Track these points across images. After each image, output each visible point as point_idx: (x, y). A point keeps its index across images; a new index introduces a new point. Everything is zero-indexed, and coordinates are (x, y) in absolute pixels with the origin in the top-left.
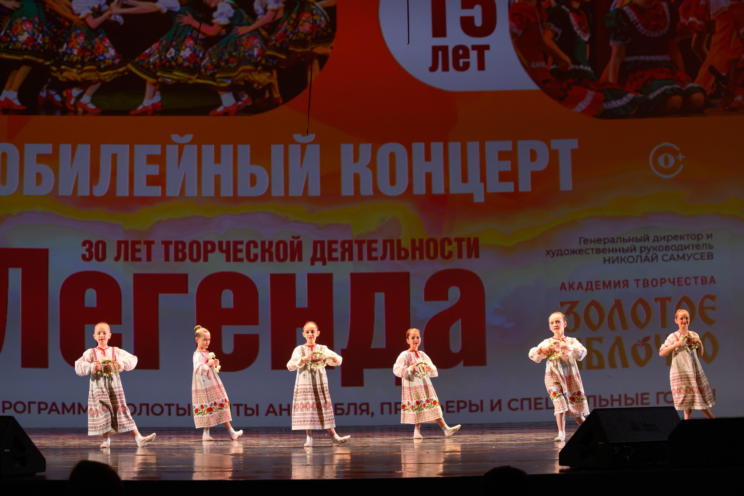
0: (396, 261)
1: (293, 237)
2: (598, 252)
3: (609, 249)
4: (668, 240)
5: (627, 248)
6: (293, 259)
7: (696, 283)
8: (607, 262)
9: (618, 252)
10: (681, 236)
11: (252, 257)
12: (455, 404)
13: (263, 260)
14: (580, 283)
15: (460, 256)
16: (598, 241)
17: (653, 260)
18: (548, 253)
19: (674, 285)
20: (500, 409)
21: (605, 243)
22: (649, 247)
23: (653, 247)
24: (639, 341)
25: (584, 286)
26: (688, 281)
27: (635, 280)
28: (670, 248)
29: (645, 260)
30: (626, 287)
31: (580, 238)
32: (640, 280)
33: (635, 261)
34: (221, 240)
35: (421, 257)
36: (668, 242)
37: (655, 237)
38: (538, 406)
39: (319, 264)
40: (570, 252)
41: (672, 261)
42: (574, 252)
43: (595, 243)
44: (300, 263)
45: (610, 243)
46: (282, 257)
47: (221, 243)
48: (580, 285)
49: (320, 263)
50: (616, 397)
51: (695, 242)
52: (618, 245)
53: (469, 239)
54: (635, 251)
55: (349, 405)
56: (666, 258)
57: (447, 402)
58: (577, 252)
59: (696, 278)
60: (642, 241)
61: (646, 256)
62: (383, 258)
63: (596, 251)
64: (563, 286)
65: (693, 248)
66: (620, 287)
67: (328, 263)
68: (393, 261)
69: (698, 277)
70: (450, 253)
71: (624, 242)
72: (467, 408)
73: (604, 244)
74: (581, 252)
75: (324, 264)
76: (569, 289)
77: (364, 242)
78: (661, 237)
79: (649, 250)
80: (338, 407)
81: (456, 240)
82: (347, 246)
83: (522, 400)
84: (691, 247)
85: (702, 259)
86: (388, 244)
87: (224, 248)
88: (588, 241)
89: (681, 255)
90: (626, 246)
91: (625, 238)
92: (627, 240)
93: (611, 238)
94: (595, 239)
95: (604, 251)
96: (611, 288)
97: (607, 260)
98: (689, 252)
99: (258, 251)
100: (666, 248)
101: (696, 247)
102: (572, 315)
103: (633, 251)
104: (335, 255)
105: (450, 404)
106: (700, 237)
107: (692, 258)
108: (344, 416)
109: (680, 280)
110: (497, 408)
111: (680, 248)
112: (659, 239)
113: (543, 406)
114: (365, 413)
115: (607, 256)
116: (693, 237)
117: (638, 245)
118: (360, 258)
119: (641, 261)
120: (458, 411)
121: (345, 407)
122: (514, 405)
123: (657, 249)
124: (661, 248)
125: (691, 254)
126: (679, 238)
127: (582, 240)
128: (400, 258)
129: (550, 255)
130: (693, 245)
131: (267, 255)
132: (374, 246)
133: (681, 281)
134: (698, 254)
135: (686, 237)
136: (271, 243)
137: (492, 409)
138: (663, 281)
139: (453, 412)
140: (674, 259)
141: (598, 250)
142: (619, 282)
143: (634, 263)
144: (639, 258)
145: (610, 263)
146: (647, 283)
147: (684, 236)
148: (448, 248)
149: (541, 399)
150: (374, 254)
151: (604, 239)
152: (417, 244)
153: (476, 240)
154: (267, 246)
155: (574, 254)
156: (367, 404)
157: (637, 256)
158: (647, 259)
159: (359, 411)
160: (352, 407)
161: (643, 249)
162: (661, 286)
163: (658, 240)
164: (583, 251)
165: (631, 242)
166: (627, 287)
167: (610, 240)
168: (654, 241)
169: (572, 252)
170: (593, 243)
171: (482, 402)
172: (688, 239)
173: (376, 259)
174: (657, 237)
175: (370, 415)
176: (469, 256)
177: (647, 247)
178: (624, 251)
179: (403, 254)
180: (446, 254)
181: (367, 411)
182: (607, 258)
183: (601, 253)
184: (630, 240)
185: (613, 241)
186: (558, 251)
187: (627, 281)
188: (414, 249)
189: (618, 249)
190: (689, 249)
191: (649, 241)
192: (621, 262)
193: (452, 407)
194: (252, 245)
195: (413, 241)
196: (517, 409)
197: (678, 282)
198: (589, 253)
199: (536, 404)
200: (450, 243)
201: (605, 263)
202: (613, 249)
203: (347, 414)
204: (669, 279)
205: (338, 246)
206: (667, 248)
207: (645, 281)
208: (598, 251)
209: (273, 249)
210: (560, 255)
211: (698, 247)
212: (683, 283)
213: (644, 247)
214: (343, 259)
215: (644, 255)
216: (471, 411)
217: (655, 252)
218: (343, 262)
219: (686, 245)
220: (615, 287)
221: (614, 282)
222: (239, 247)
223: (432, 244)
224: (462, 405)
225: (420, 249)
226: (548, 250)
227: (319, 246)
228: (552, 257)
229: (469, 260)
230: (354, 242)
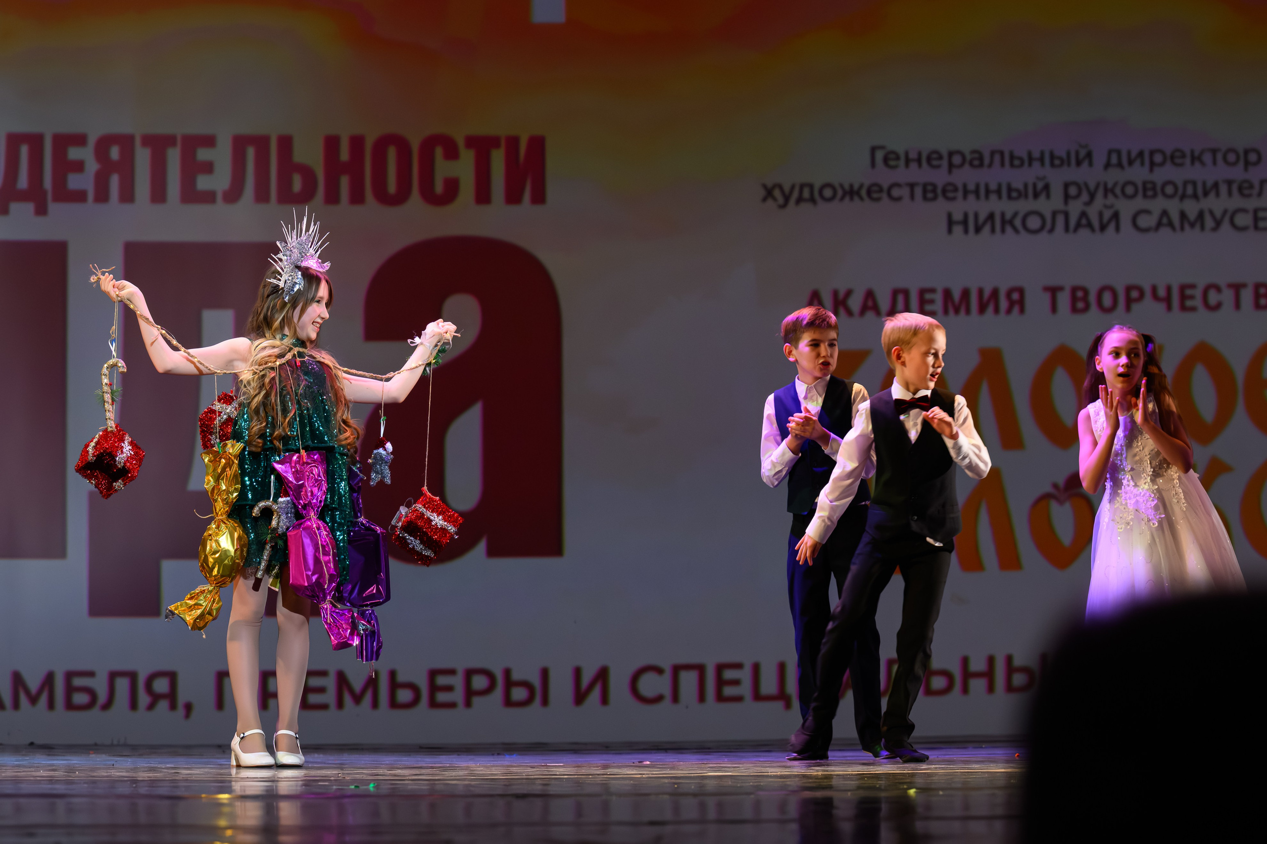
0: (273, 207)
2: (930, 195)
3: (965, 186)
4: (1152, 164)
5: (1020, 187)
7: (1237, 305)
8: (958, 230)
9: (993, 197)
10: (1192, 152)
12: (457, 681)
14: (870, 295)
15: (483, 196)
16: (929, 159)
17: (1103, 228)
18: (769, 193)
19: (1169, 308)
20: (604, 700)
21: (951, 166)
22: (1092, 186)
23: (1105, 185)
24: (1055, 486)
26: (1213, 297)
27: (1047, 289)
28: (1159, 188)
29: (1078, 226)
30: (1016, 309)
31: (873, 150)
32: (1061, 289)
33: (1047, 226)
35: (357, 198)
36: (1151, 170)
37: (1110, 152)
38: (728, 691)
39: (22, 210)
40: (840, 193)
41: (1165, 231)
42: (852, 193)
43: (920, 165)
45: (967, 166)
48: (870, 301)
49: (28, 208)
50: (978, 664)
51: (1237, 173)
52: (995, 176)
53: (513, 142)
54: (1048, 196)
55: (113, 676)
56: (1143, 221)
57: (433, 674)
58: (863, 193)
59: (1237, 288)
60: (1069, 165)
61: (1083, 214)
62: (233, 195)
63: (925, 191)
65: (1230, 194)
66: (997, 310)
67: (54, 208)
68: (262, 207)
69: (1244, 286)
70: (452, 187)
71: (1012, 165)
72: (498, 692)
73: (950, 171)
74: (873, 192)
75: (41, 210)
77: (168, 141)
78: (1129, 153)
79: (1092, 196)
81: (472, 142)
82: (115, 153)
83: (677, 669)
84: (1223, 189)
85: (1256, 228)
86: (251, 151)
88: (898, 158)
89: (1192, 215)
90: (1018, 178)
91: (1017, 153)
92: (1021, 160)
93: (974, 152)
94: (920, 154)
95: (948, 192)
96: (968, 312)
97: (958, 223)
98: (1216, 204)
100: (1145, 190)
101: (1240, 189)
103: (1043, 197)
104: (74, 182)
105: (441, 680)
106: (1253, 157)
107: (1226, 226)
108: (95, 711)
109: (1188, 292)
110: (596, 693)
111: (1190, 190)
112: (1125, 161)
113: (745, 689)
114: (163, 705)
115: (958, 208)
116: (1232, 157)
117: (1057, 178)
118: (159, 195)
119: (1067, 229)
120: (468, 704)
121: (100, 685)
122: (649, 685)
123: (1118, 191)
124: (1130, 190)
125: (1225, 212)
126: (1188, 160)
127: (879, 155)
128: (286, 197)
129: (775, 199)
130: (1229, 183)
132: (203, 154)
133: (1192, 297)
134: (1244, 210)
135: (1208, 158)
137: (580, 697)
138: (1134, 294)
139: (452, 705)
140: (1171, 224)
141: (929, 188)
142: (995, 293)
143: (1044, 234)
144: (1060, 220)
145: (966, 231)
146: (1085, 299)
147: (1202, 152)
148: (443, 169)
149: (738, 666)
150: (203, 183)
151: (951, 154)
152: (345, 155)
153: (538, 145)
155: (852, 199)
156: (172, 676)
157: (1054, 214)
158: (1084, 222)
159: (143, 699)
160: (122, 685)
161: (1073, 191)
162: (1128, 308)
163: (1120, 165)
164: (881, 190)
165: (1036, 164)
166: (1022, 310)
167: (968, 157)
168: (1108, 165)
169: (845, 193)
170: (914, 166)
171: (545, 674)
172: (1215, 162)
173: (209, 197)
174: (1119, 153)
175: (181, 711)
176: (513, 197)
177: (1086, 185)
178: (1013, 193)
179: (297, 184)
180: (439, 188)
181: (171, 697)
182: (958, 216)
183: (941, 199)
184: (1031, 159)
185: (978, 160)
186: (802, 186)
187: (1021, 291)
188: (333, 168)
189: (993, 186)
190: (1218, 195)
191: (1091, 164)
192: (1003, 231)
193: (449, 688)
195: (331, 144)
196: (659, 699)
197: (1183, 297)
198: (899, 199)
199: (721, 683)
200: (452, 153)
201: (950, 231)
202: (978, 186)
203: (107, 706)
204: (1154, 289)
205: (85, 154)
206: (1149, 190)
207: (1080, 294)
208: (930, 192)
210: (806, 200)
211: (1244, 189)
212: (1198, 302)
213: (1075, 183)
214: (102, 196)
215: (1075, 208)
216: (508, 702)
217: (1111, 199)
218: (101, 207)
219: (1209, 184)
220: (982, 309)
221: (980, 292)
223: (392, 154)
224: (479, 682)
225: (354, 168)
226: (769, 185)
227: (24, 150)
228: (784, 206)
229: (514, 209)
230: (138, 142)
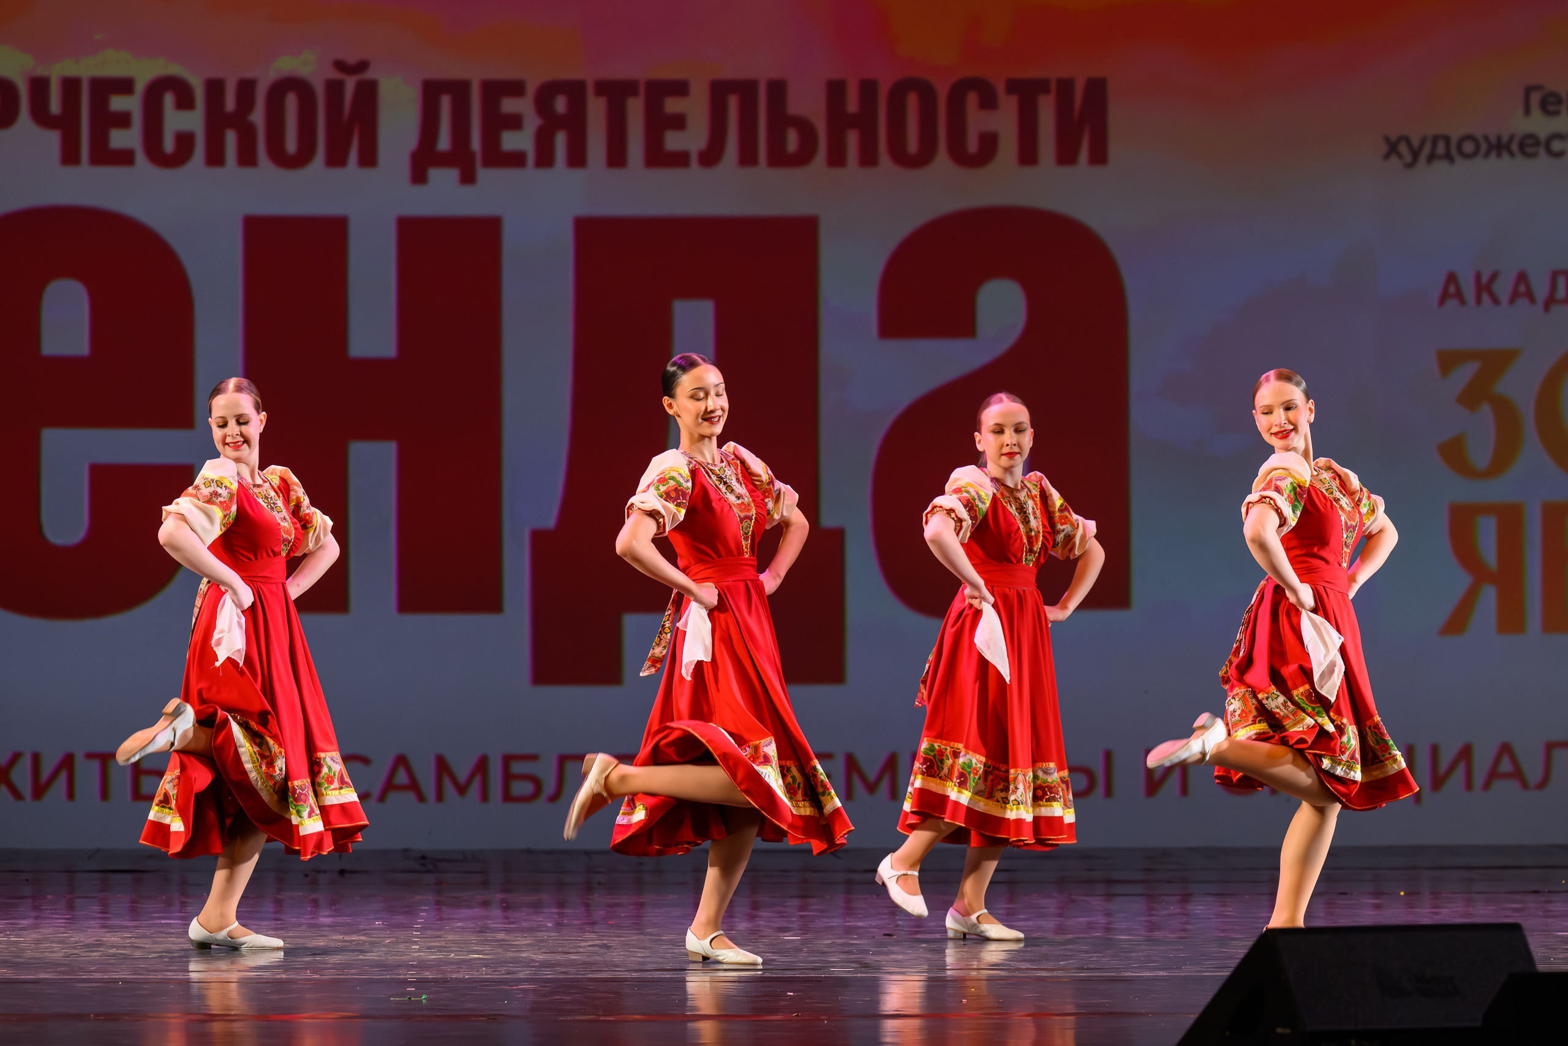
0: (763, 174)
1: (340, 65)
6: (336, 159)
11: (169, 145)
13: (215, 158)
14: (1522, 277)
15: (1028, 155)
18: (1393, 148)
20: (1184, 791)
25: (1541, 291)
31: (1528, 91)
34: (41, 71)
35: (868, 157)
39: (443, 178)
40: (1484, 147)
42: (1499, 147)
44: (367, 172)
46: (291, 145)
47: (39, 86)
48: (1522, 287)
49: (450, 174)
53: (1065, 87)
55: (562, 760)
58: (1514, 147)
62: (710, 157)
64: (1451, 289)
67: (484, 174)
68: (748, 172)
70: (989, 144)
74: (1528, 146)
75: (468, 178)
76: (1479, 301)
77: (629, 88)
80: (517, 768)
81: (1013, 86)
82: (561, 105)
86: (733, 103)
87: (55, 106)
88: (1559, 101)
99: (193, 121)
102: (1486, 411)
104: (511, 141)
110: (1173, 782)
118: (616, 157)
121: (548, 772)
127: (1536, 98)
128: (779, 158)
129: (1400, 156)
131: (231, 138)
132: (672, 105)
136: (246, 88)
137: (1152, 786)
148: (977, 122)
150: (673, 141)
152: (852, 105)
153: (1097, 89)
154: (230, 104)
155: (1499, 155)
164: (1537, 143)
169: (1490, 147)
171: (1108, 756)
173: (680, 160)
176: (1066, 156)
179: (792, 140)
180: (972, 146)
186: (1435, 140)
188: (838, 120)
194: (169, 100)
195: (835, 90)
198: (1561, 154)
200: (988, 102)
203: (554, 798)
205: (521, 106)
209: (258, 117)
210: (1440, 157)
214: (545, 159)
218: (544, 173)
222: (118, 103)
223: (912, 102)
225: (865, 122)
226: (1393, 138)
227: (445, 103)
228: (1410, 165)
229: (1066, 171)
230: (590, 90)
